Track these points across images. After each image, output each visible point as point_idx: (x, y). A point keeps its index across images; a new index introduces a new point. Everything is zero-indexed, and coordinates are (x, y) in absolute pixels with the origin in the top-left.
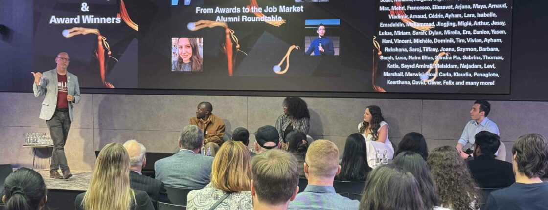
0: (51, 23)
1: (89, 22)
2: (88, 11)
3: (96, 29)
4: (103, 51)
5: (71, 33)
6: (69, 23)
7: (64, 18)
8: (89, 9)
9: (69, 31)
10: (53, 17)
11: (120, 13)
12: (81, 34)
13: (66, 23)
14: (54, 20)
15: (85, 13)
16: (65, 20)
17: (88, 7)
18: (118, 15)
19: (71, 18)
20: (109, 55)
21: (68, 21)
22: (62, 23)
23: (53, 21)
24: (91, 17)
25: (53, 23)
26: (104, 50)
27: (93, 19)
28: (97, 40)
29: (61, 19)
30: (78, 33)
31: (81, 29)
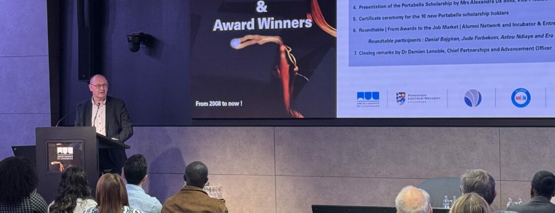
0: (215, 30)
1: (267, 27)
2: (266, 11)
3: (278, 37)
4: (286, 66)
5: (242, 43)
6: (240, 29)
7: (233, 23)
8: (267, 9)
9: (240, 40)
10: (218, 21)
11: (310, 12)
12: (257, 44)
13: (236, 29)
14: (219, 25)
15: (262, 15)
16: (234, 25)
17: (266, 7)
18: (309, 16)
19: (243, 23)
20: (296, 72)
21: (238, 26)
22: (231, 29)
23: (218, 27)
24: (271, 20)
25: (218, 30)
26: (288, 66)
27: (272, 22)
28: (279, 52)
29: (228, 24)
30: (253, 42)
31: (256, 37)
